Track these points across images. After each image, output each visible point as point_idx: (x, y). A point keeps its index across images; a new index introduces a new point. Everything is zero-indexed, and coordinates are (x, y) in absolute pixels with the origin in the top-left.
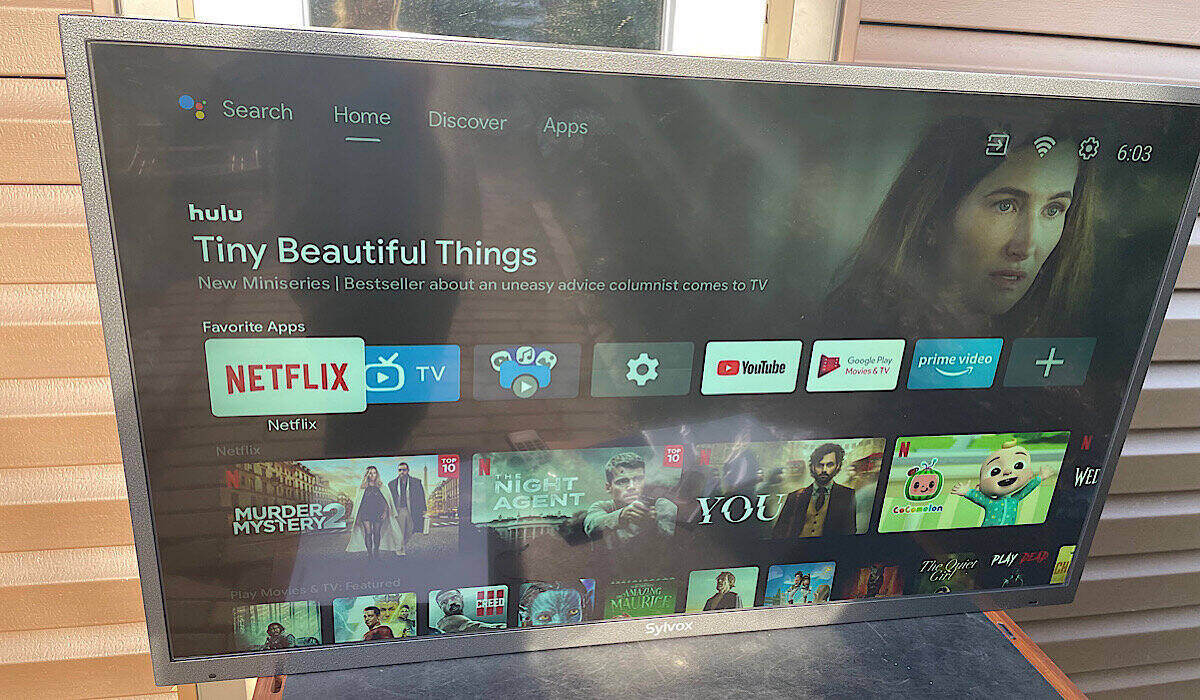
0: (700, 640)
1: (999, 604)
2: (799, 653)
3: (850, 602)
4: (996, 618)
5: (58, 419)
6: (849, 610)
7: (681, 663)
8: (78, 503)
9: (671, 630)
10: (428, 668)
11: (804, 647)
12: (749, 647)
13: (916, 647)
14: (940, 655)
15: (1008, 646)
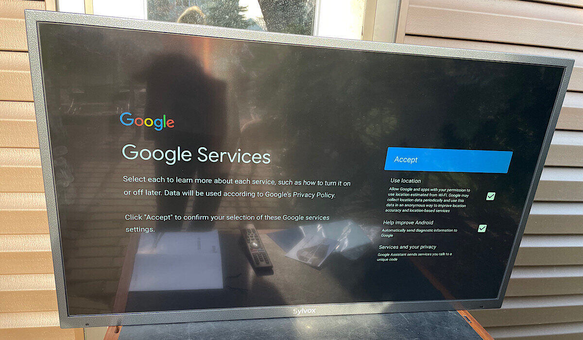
0: (319, 318)
1: (465, 307)
2: (366, 325)
3: (392, 303)
4: (463, 313)
5: (24, 211)
6: (391, 306)
7: (309, 327)
8: (32, 252)
9: (305, 312)
10: (189, 325)
11: (369, 322)
12: (342, 322)
13: (423, 324)
14: (434, 328)
15: (467, 325)
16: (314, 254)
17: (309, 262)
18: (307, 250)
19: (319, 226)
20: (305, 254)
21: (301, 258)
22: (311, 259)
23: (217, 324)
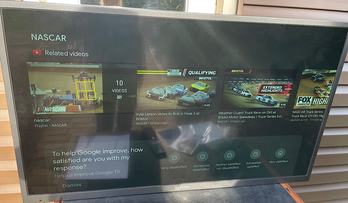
0: (192, 191)
1: (285, 181)
2: (222, 196)
3: (238, 180)
4: (285, 186)
6: (238, 182)
7: (185, 199)
9: (183, 188)
10: (107, 199)
11: (224, 194)
12: (207, 194)
13: (259, 195)
14: (266, 197)
15: (288, 194)
16: (188, 145)
17: (185, 151)
18: (183, 143)
19: (191, 126)
20: (182, 146)
21: (180, 148)
22: (186, 149)
23: (125, 198)
